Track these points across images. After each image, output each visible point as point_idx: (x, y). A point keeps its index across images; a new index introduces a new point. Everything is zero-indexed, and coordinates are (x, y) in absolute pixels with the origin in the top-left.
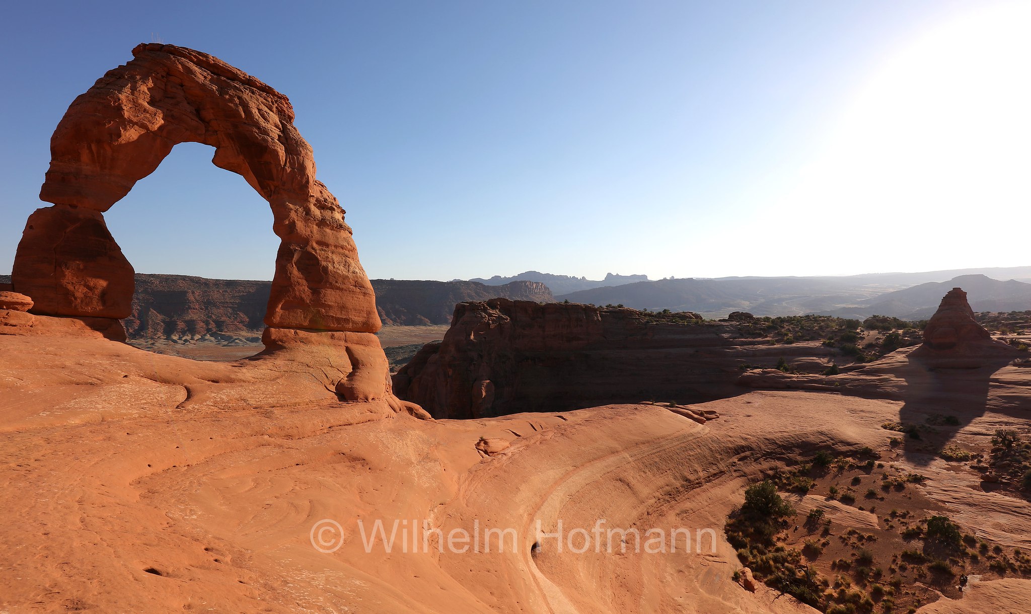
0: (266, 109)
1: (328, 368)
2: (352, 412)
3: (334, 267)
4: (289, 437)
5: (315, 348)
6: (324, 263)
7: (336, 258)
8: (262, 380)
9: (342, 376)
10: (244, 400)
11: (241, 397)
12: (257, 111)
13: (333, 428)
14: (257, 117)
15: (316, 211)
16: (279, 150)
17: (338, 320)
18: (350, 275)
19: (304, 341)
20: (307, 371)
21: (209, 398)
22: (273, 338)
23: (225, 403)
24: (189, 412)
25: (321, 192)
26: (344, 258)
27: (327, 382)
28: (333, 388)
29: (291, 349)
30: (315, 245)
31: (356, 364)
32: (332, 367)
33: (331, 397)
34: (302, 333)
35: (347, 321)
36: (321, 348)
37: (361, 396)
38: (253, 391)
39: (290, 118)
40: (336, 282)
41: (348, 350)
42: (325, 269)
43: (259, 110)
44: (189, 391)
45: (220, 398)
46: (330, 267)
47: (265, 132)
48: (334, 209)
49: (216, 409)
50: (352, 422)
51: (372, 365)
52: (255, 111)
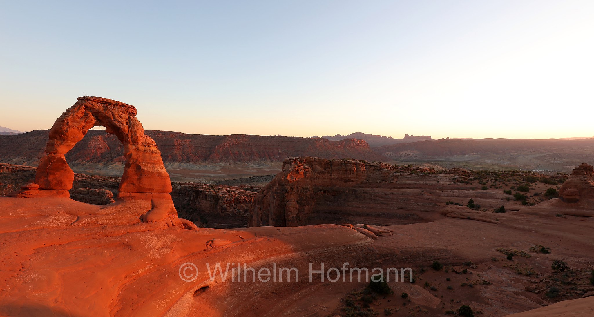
0: (122, 113)
1: (139, 209)
2: (142, 227)
3: (148, 169)
4: (106, 236)
5: (135, 201)
6: (143, 168)
7: (149, 165)
8: (108, 214)
9: (145, 212)
10: (97, 222)
11: (96, 221)
12: (118, 115)
13: (128, 233)
14: (117, 118)
15: (142, 148)
16: (125, 128)
17: (149, 189)
18: (155, 172)
19: (133, 198)
20: (129, 210)
21: (84, 221)
22: (120, 197)
23: (89, 222)
24: (74, 225)
25: (145, 140)
26: (153, 165)
27: (136, 214)
28: (139, 217)
29: (125, 201)
30: (140, 161)
31: (153, 207)
32: (141, 208)
33: (137, 220)
34: (133, 194)
35: (153, 190)
36: (139, 200)
37: (149, 221)
38: (101, 218)
39: (134, 114)
40: (148, 175)
41: (152, 201)
42: (143, 170)
43: (119, 115)
44: (78, 218)
45: (88, 221)
46: (146, 169)
47: (120, 122)
48: (150, 146)
49: (85, 225)
50: (139, 231)
51: (161, 207)
52: (117, 115)
